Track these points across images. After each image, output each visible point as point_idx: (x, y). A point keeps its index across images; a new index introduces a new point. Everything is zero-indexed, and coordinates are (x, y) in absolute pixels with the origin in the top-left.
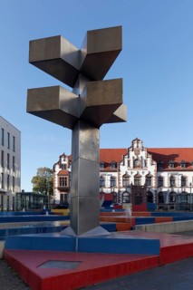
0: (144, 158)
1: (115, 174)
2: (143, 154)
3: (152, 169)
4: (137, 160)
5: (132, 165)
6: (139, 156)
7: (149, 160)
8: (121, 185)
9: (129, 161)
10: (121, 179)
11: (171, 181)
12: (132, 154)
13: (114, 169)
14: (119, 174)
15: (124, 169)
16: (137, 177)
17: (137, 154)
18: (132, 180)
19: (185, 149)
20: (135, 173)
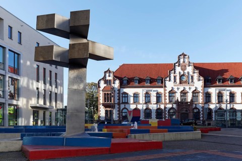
0: (191, 73)
1: (161, 90)
2: (190, 69)
3: (199, 84)
4: (183, 75)
5: (178, 81)
6: (186, 71)
7: (196, 76)
8: (167, 101)
9: (175, 77)
10: (167, 95)
11: (218, 97)
12: (178, 69)
13: (160, 84)
14: (165, 90)
15: (170, 85)
16: (184, 93)
17: (184, 69)
18: (178, 96)
19: (235, 64)
20: (181, 88)
